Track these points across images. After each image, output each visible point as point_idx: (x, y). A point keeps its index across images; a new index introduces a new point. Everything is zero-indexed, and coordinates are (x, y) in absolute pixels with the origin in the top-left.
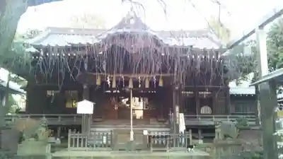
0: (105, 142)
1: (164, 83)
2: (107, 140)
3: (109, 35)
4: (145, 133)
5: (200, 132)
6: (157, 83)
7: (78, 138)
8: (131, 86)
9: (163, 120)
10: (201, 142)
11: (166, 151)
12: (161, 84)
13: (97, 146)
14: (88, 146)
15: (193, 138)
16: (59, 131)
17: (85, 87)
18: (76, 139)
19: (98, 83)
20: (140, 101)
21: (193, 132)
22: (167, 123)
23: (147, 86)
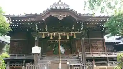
0: (46, 68)
4: (68, 63)
6: (73, 36)
7: (31, 67)
8: (60, 38)
10: (95, 66)
12: (75, 37)
16: (24, 62)
17: (36, 39)
19: (44, 37)
23: (68, 38)
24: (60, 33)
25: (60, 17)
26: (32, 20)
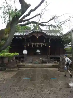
0: (30, 61)
1: (46, 45)
2: (31, 61)
3: (31, 32)
5: (56, 59)
6: (44, 45)
8: (37, 46)
9: (46, 55)
10: (56, 61)
11: (47, 64)
12: (45, 46)
13: (28, 62)
14: (26, 62)
15: (54, 60)
16: (18, 58)
18: (23, 60)
19: (29, 45)
20: (39, 50)
21: (54, 59)
22: (47, 56)
23: (42, 46)
24: (37, 44)
25: (37, 36)
26: (24, 37)
